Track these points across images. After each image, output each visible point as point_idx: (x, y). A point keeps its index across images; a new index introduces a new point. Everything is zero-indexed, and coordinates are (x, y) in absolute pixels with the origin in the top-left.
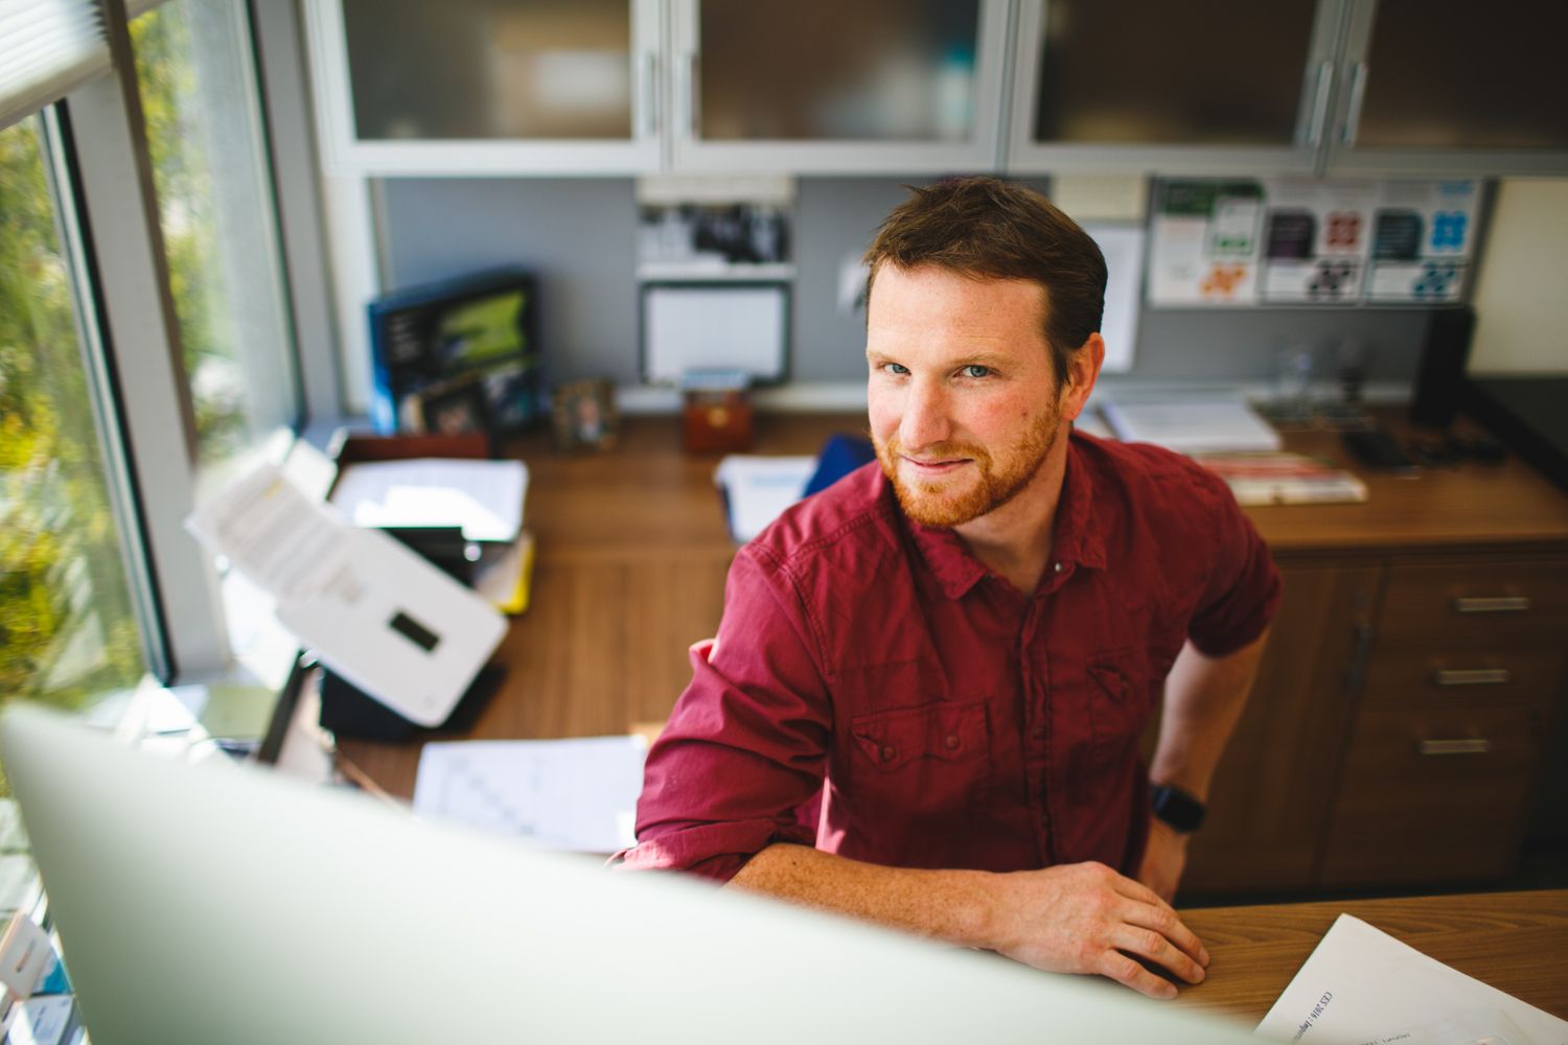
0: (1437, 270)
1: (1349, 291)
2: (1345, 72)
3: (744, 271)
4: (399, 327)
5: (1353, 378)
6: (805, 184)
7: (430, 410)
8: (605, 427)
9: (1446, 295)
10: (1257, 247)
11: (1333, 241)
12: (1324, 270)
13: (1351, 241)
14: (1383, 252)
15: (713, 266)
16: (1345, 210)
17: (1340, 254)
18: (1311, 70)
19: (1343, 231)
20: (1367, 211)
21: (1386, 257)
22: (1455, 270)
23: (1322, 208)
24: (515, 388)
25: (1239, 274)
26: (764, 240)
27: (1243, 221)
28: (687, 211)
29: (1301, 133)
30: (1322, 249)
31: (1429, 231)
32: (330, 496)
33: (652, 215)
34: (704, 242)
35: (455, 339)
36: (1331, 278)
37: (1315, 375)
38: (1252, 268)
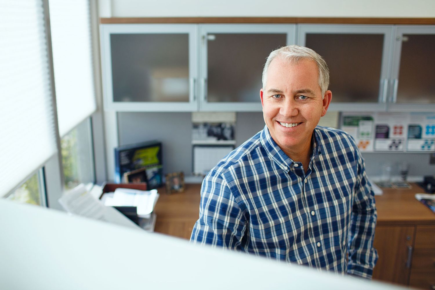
0: (428, 141)
1: (401, 147)
2: (392, 82)
3: (222, 142)
4: (123, 155)
5: (405, 174)
6: (238, 114)
7: (130, 178)
8: (181, 186)
9: (431, 149)
10: (373, 135)
11: (395, 133)
12: (393, 141)
13: (401, 133)
14: (411, 136)
15: (213, 141)
16: (398, 125)
17: (398, 137)
18: (382, 81)
19: (398, 131)
20: (405, 125)
21: (412, 138)
22: (434, 141)
23: (391, 123)
24: (155, 174)
25: (368, 143)
26: (227, 133)
27: (368, 127)
28: (205, 125)
29: (380, 99)
30: (391, 135)
31: (424, 130)
32: (100, 198)
33: (196, 126)
34: (210, 134)
35: (139, 159)
36: (395, 144)
37: (393, 173)
38: (371, 141)
